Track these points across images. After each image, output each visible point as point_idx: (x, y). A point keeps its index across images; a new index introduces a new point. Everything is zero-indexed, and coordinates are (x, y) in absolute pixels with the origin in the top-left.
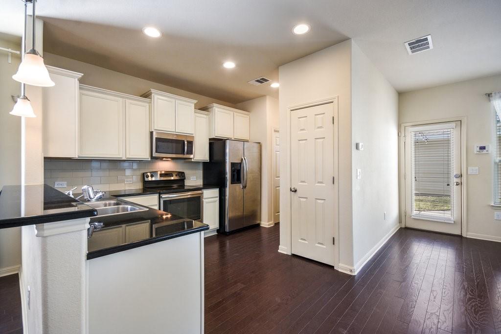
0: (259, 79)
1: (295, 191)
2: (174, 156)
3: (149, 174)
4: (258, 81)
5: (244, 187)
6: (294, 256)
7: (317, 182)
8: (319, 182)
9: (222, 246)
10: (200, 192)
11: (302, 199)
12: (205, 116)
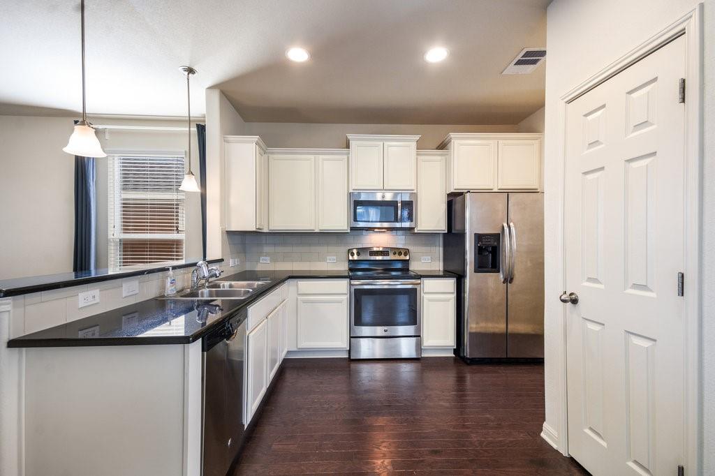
0: (519, 57)
1: (575, 301)
2: (386, 225)
3: (355, 251)
4: (519, 63)
5: (509, 279)
6: (572, 460)
7: (630, 285)
8: (636, 286)
9: (460, 380)
10: (419, 281)
11: (591, 326)
12: (439, 158)
